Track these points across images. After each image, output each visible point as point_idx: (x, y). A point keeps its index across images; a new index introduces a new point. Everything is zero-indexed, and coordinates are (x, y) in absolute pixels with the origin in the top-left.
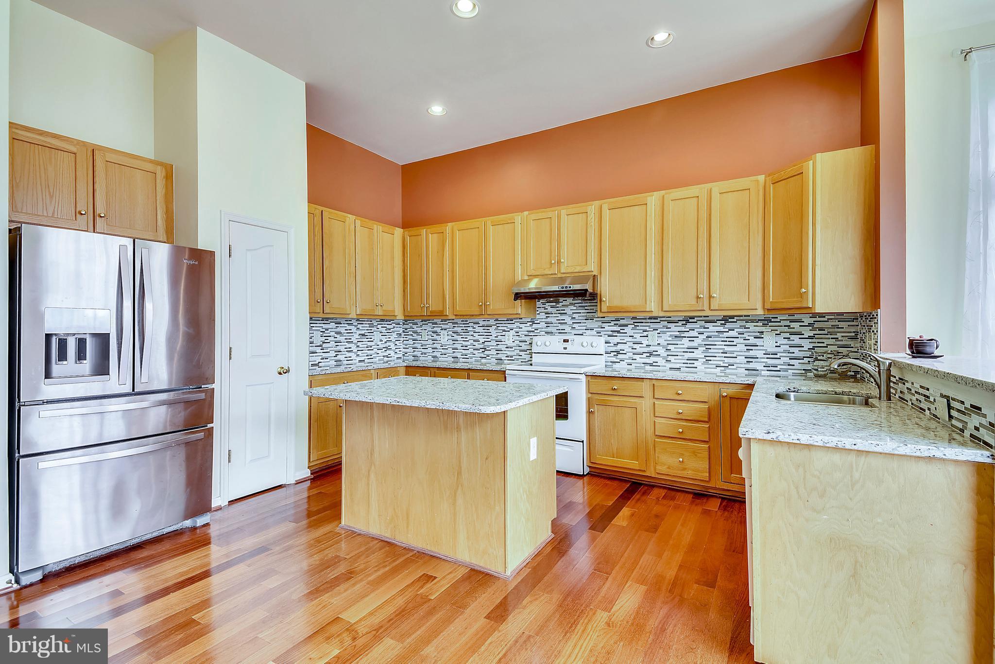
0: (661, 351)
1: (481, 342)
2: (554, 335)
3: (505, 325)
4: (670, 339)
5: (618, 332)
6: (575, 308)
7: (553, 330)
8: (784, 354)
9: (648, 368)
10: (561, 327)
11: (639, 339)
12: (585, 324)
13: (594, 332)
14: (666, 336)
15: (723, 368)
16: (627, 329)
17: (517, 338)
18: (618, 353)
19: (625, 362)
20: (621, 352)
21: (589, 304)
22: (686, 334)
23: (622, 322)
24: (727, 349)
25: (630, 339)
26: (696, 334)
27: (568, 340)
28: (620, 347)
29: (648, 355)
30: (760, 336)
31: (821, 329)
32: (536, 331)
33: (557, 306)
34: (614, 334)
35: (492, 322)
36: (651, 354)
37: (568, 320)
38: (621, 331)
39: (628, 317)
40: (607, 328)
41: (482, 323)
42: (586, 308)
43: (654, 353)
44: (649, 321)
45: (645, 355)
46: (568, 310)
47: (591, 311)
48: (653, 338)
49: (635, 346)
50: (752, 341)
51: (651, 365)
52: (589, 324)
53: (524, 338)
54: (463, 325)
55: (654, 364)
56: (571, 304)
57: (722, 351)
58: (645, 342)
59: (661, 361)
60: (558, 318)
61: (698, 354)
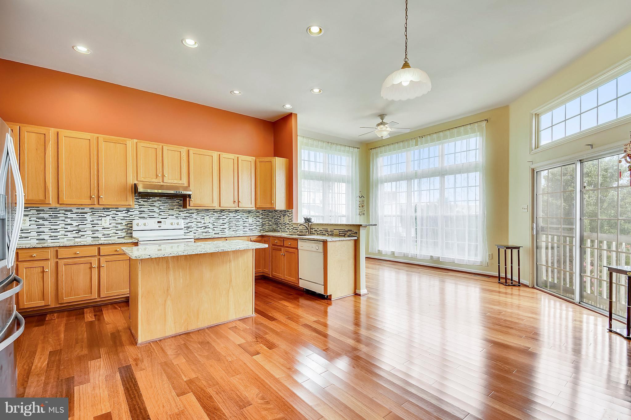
0: (211, 226)
1: (74, 225)
2: (146, 219)
3: (101, 212)
4: (215, 220)
5: (188, 217)
6: (161, 203)
7: (146, 216)
8: (254, 225)
9: (204, 234)
10: (151, 214)
11: (200, 220)
12: (168, 213)
13: (174, 217)
14: (213, 219)
15: (235, 232)
16: (193, 215)
17: (114, 222)
18: (189, 228)
19: (192, 232)
20: (190, 227)
21: (171, 201)
22: (221, 218)
23: (191, 211)
24: (237, 223)
25: (195, 220)
26: (225, 218)
27: (161, 222)
28: (189, 224)
29: (204, 228)
30: (247, 218)
31: (265, 215)
32: (130, 217)
33: (148, 201)
34: (186, 218)
35: (86, 210)
36: (206, 227)
37: (156, 209)
38: (190, 216)
39: (194, 209)
40: (182, 215)
41: (75, 211)
42: (169, 203)
43: (207, 227)
44: (205, 211)
45: (203, 228)
46: (156, 204)
47: (172, 205)
48: (207, 220)
49: (198, 224)
50: (245, 220)
51: (206, 233)
52: (171, 212)
53: (120, 221)
54: (52, 212)
55: (207, 232)
56: (158, 200)
57: (235, 224)
58: (203, 221)
59: (210, 230)
60: (149, 209)
61: (226, 226)
